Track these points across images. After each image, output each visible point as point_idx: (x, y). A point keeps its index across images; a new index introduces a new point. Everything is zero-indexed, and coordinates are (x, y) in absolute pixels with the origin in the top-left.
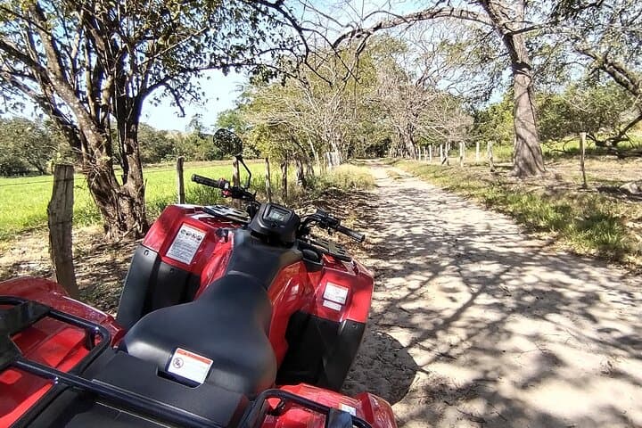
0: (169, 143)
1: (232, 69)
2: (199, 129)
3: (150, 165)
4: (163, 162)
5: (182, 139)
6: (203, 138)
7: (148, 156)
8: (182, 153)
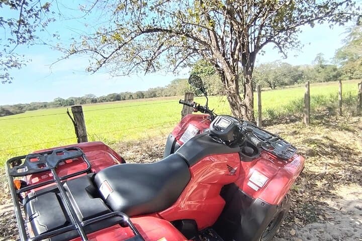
0: (300, 73)
1: (316, 22)
2: (321, 62)
3: (288, 87)
4: (296, 85)
5: (309, 70)
6: (323, 68)
7: (286, 82)
8: (308, 78)
